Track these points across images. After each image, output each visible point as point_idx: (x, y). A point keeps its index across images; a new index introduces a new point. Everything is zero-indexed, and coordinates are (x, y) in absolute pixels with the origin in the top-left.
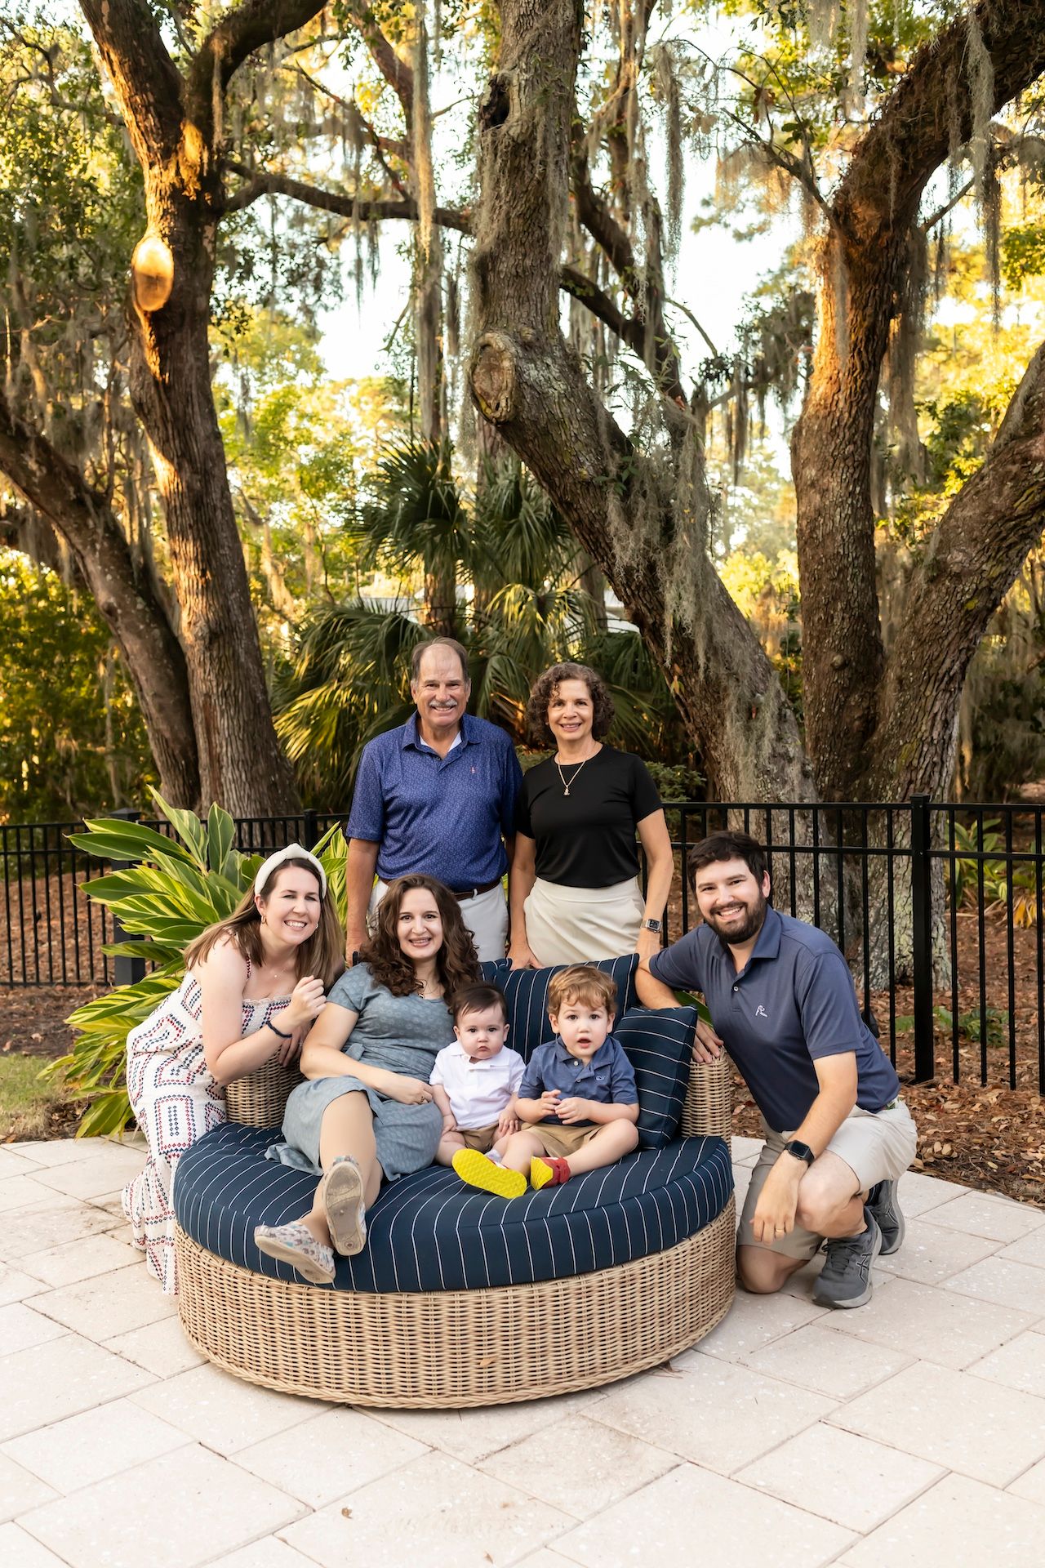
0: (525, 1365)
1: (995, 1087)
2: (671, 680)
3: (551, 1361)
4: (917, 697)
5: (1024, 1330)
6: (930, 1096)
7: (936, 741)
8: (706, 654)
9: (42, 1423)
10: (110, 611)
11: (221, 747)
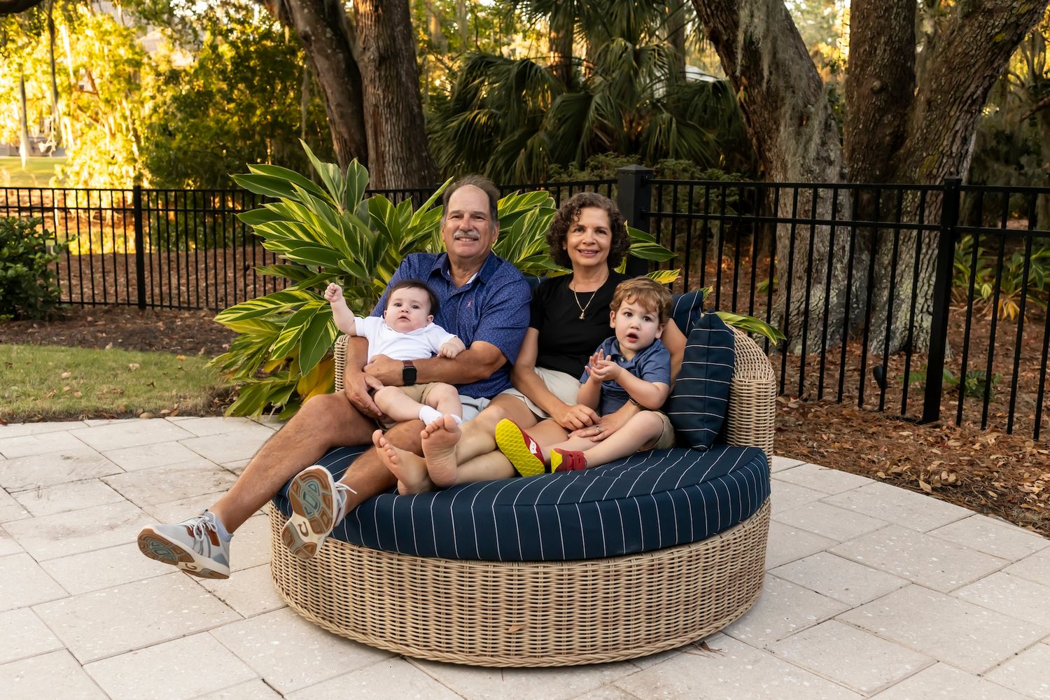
0: (552, 635)
1: (993, 431)
2: (738, 90)
3: (576, 634)
4: (942, 117)
5: (1037, 642)
6: (934, 435)
7: (954, 155)
8: (770, 67)
9: (129, 648)
10: (306, 37)
11: (385, 147)
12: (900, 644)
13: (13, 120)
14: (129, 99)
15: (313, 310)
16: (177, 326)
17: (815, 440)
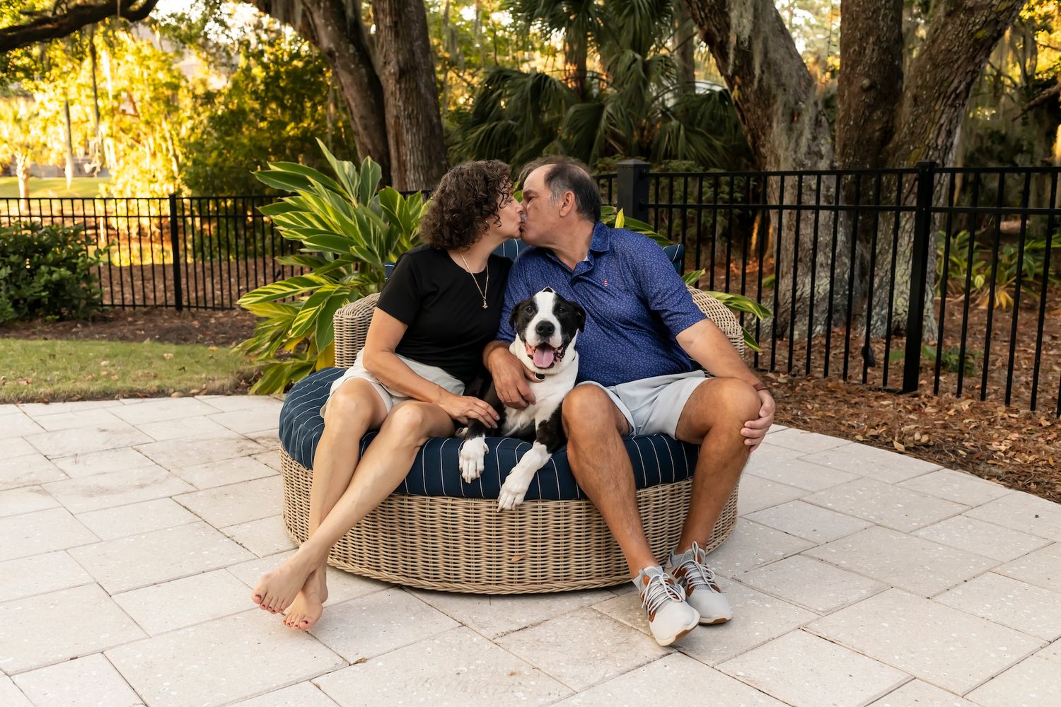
0: (551, 564)
1: (967, 399)
2: (734, 91)
4: (927, 111)
5: (986, 572)
6: (913, 403)
7: (939, 147)
8: (761, 67)
9: (154, 582)
10: (330, 53)
11: (406, 156)
12: (858, 573)
13: (60, 142)
14: (168, 120)
15: (328, 293)
16: (211, 324)
17: (800, 409)
